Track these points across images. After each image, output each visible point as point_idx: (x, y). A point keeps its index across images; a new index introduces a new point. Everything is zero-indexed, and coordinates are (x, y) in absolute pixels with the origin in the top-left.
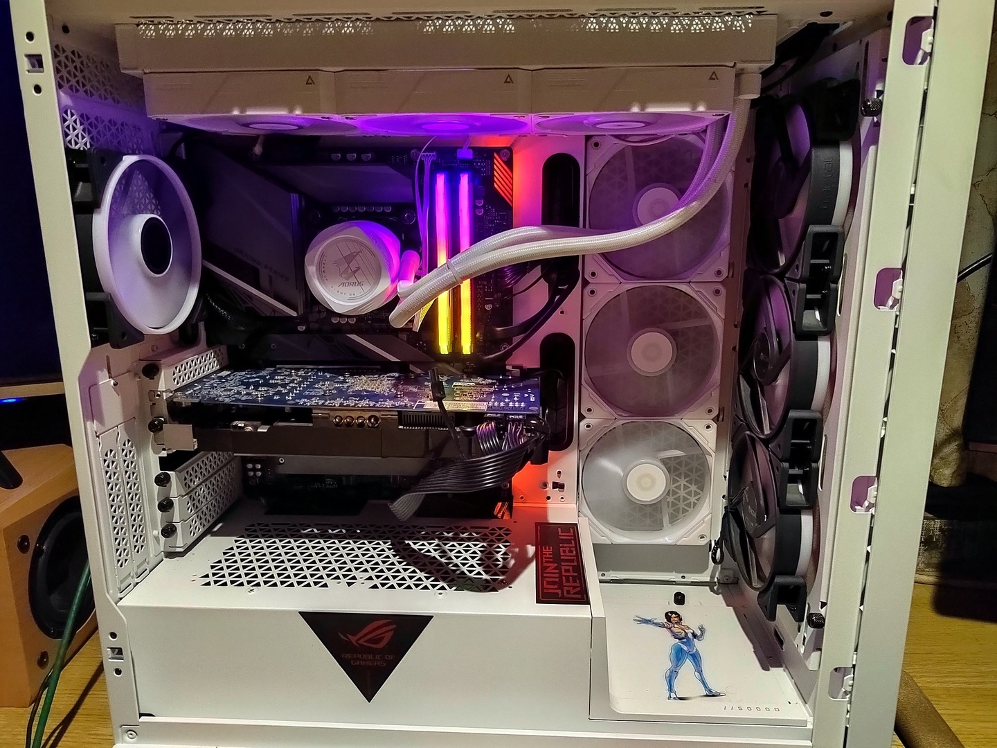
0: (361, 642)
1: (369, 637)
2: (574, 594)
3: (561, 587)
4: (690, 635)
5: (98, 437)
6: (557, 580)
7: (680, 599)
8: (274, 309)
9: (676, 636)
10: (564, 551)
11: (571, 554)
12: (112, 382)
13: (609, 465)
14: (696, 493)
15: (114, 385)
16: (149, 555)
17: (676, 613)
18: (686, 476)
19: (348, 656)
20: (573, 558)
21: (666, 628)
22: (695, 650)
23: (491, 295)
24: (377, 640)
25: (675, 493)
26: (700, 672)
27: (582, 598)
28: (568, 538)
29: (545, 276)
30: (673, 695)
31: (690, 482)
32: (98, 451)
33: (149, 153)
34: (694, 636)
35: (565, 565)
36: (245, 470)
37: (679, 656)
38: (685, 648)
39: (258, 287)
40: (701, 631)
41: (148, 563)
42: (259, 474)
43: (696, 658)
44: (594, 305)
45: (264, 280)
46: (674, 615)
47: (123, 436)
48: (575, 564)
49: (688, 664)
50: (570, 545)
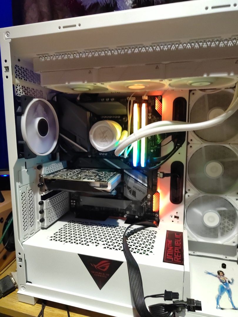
0: (98, 268)
1: (101, 266)
2: (178, 260)
3: (173, 257)
4: (227, 282)
5: (20, 187)
6: (172, 254)
7: (224, 266)
8: (80, 149)
9: (221, 281)
10: (176, 243)
11: (179, 244)
12: (26, 170)
13: (197, 211)
14: (232, 225)
15: (27, 171)
16: (35, 228)
17: (222, 272)
18: (228, 218)
19: (93, 272)
20: (179, 246)
21: (218, 277)
22: (229, 288)
23: (153, 147)
24: (104, 268)
25: (223, 224)
26: (231, 298)
27: (181, 262)
28: (178, 237)
29: (173, 140)
30: (218, 306)
31: (230, 220)
32: (19, 192)
33: (42, 98)
34: (229, 282)
35: (176, 248)
36: (70, 203)
37: (222, 290)
38: (225, 287)
39: (76, 142)
40: (232, 281)
41: (35, 231)
42: (74, 204)
43: (229, 292)
44: (192, 151)
45: (78, 140)
46: (221, 272)
47: (29, 188)
48: (180, 248)
49: (226, 294)
50: (179, 240)
